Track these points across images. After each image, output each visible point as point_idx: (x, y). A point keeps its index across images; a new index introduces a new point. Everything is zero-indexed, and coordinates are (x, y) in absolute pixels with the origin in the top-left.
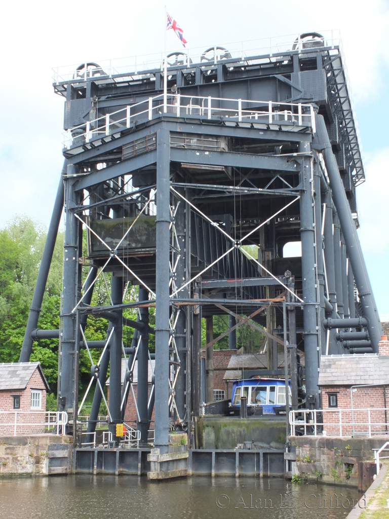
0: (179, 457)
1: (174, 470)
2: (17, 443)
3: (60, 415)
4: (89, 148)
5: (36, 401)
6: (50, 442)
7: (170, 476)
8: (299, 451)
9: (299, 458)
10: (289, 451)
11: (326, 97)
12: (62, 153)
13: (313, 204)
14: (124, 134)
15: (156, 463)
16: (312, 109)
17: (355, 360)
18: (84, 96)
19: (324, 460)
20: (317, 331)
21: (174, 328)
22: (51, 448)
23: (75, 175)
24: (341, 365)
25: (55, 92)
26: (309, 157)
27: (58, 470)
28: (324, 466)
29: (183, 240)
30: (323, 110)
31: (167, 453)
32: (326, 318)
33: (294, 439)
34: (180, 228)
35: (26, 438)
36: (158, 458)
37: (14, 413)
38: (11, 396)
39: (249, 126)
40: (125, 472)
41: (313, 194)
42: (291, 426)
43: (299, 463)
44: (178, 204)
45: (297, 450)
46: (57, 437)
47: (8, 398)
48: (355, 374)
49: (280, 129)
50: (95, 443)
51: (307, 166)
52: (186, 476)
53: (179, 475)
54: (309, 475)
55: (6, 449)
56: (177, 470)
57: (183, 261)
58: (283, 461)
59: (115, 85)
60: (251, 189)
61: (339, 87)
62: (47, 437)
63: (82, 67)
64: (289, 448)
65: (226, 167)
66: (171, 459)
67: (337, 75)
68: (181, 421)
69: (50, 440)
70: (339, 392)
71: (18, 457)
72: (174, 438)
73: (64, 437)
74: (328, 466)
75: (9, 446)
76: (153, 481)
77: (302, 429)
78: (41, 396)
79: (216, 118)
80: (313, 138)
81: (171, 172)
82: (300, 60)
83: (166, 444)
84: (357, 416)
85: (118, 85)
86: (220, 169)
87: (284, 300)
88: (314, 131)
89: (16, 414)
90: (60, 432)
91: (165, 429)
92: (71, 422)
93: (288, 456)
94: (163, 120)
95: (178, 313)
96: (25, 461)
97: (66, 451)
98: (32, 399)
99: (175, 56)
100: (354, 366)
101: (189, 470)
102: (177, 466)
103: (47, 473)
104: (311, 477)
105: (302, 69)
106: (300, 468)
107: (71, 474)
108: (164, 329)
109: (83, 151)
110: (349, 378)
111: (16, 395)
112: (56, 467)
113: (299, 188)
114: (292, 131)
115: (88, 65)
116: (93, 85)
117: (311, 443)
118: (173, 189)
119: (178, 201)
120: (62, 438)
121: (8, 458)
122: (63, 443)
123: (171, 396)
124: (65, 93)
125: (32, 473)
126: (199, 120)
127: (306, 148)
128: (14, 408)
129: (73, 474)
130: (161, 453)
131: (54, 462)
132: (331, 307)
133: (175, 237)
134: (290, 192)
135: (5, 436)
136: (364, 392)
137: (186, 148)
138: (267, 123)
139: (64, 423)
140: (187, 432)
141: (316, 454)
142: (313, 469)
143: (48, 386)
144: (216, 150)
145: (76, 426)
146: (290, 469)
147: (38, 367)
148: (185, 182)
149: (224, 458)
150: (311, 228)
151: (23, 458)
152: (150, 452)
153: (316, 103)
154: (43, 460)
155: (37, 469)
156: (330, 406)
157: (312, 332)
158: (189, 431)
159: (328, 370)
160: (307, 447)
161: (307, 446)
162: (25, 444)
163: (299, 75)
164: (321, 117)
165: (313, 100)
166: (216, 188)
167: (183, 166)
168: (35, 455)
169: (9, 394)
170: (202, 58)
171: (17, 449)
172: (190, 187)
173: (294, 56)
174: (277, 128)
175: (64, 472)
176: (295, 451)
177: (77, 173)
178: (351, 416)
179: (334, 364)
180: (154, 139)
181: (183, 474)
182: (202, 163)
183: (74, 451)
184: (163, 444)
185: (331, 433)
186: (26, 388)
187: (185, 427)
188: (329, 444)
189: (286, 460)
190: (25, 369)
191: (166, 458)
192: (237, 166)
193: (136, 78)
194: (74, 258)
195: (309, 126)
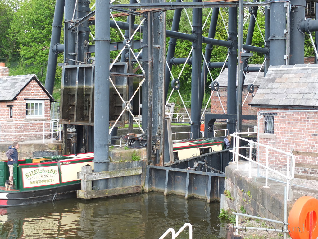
6: (35, 149)
8: (227, 183)
9: (226, 191)
17: (306, 72)
20: (285, 35)
24: (287, 79)
31: (105, 171)
36: (85, 177)
43: (226, 197)
45: (226, 181)
46: (41, 145)
47: (5, 108)
48: (298, 92)
56: (123, 188)
62: (31, 145)
66: (109, 177)
70: (276, 114)
73: (50, 144)
84: (296, 147)
95: (142, 21)
98: (30, 109)
100: (303, 80)
102: (123, 183)
106: (228, 203)
110: (289, 96)
111: (10, 106)
120: (47, 146)
122: (49, 150)
128: (10, 117)
136: (306, 115)
140: (146, 147)
141: (234, 192)
147: (34, 79)
149: (180, 177)
156: (266, 131)
159: (270, 85)
160: (230, 181)
161: (230, 179)
169: (6, 105)
178: (289, 146)
179: (281, 77)
187: (144, 141)
188: (240, 183)
191: (99, 176)
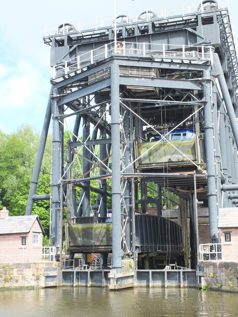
0: (128, 275)
1: (125, 283)
2: (24, 267)
3: (52, 249)
4: (67, 77)
5: (36, 240)
7: (123, 287)
8: (206, 270)
9: (206, 275)
10: (200, 270)
11: (219, 42)
12: (50, 82)
13: (212, 111)
14: (89, 68)
15: (114, 279)
16: (211, 49)
18: (63, 45)
19: (223, 275)
20: (216, 192)
21: (124, 192)
22: (46, 270)
23: (58, 95)
24: (232, 214)
25: (45, 43)
26: (209, 81)
27: (51, 284)
28: (223, 280)
29: (129, 136)
30: (217, 50)
31: (121, 272)
32: (222, 184)
33: (202, 262)
34: (127, 128)
35: (30, 264)
36: (115, 275)
37: (22, 248)
38: (20, 237)
39: (170, 61)
40: (94, 284)
41: (212, 105)
42: (201, 254)
43: (206, 278)
44: (125, 113)
45: (205, 269)
46: (50, 263)
47: (18, 238)
49: (190, 62)
50: (74, 266)
51: (208, 86)
52: (133, 287)
53: (129, 286)
54: (213, 285)
55: (17, 271)
56: (127, 283)
57: (129, 149)
58: (196, 276)
59: (83, 38)
60: (172, 101)
61: (228, 35)
62: (43, 263)
63: (61, 26)
64: (199, 268)
65: (155, 88)
66: (123, 276)
67: (226, 27)
68: (129, 251)
69: (45, 265)
70: (231, 232)
71: (25, 276)
72: (124, 263)
73: (55, 263)
74: (226, 280)
75: (19, 269)
76: (112, 290)
77: (208, 256)
78: (39, 237)
79: (148, 56)
80: (211, 68)
81: (120, 91)
82: (202, 18)
83: (120, 267)
85: (85, 37)
86: (152, 89)
87: (194, 173)
88: (212, 64)
89: (23, 249)
90: (52, 260)
91: (119, 257)
92: (59, 253)
93: (199, 273)
94: (114, 58)
95: (126, 182)
96: (30, 278)
97: (56, 271)
98: (34, 239)
99: (121, 18)
101: (134, 283)
102: (127, 281)
103: (44, 286)
104: (214, 287)
105: (203, 24)
106: (207, 281)
107: (59, 286)
108: (117, 193)
109: (63, 79)
111: (23, 236)
112: (50, 282)
113: (203, 100)
114: (198, 64)
115: (66, 25)
116: (69, 37)
117: (214, 265)
118: (122, 103)
119: (125, 110)
120: (52, 264)
121: (19, 277)
122: (54, 266)
123: (122, 236)
124: (51, 43)
125: (34, 286)
126: (138, 57)
127: (207, 74)
128: (22, 245)
129: (61, 286)
130: (117, 273)
131: (48, 279)
132: (225, 177)
133: (123, 134)
134: (197, 103)
135: (17, 263)
137: (129, 76)
138: (182, 59)
139: (54, 254)
140: (133, 258)
141: (217, 272)
142: (215, 282)
143: (44, 230)
144: (149, 77)
145: (62, 256)
146: (200, 282)
147: (37, 218)
148: (129, 98)
149: (158, 275)
150: (211, 126)
151: (28, 276)
152: (110, 272)
153: (213, 45)
154: (41, 278)
155: (37, 284)
156: (226, 241)
157: (213, 194)
158: (134, 258)
159: (224, 218)
160: (211, 268)
161: (212, 266)
162: (30, 267)
163: (202, 28)
164: (217, 54)
165: (211, 44)
166: (149, 101)
167: (128, 88)
168: (36, 274)
169: (19, 236)
170: (139, 18)
171: (25, 271)
172: (132, 101)
173: (198, 15)
174: (188, 62)
175: (55, 285)
176: (203, 270)
177: (59, 94)
179: (228, 214)
180: (109, 70)
181: (131, 286)
182: (140, 85)
183: (61, 272)
184: (118, 267)
185: (227, 258)
186: (29, 232)
187: (131, 255)
188: (226, 265)
189: (197, 276)
190: (28, 219)
191: (120, 275)
192: (163, 87)
193: (96, 32)
194: (59, 149)
195: (209, 60)
